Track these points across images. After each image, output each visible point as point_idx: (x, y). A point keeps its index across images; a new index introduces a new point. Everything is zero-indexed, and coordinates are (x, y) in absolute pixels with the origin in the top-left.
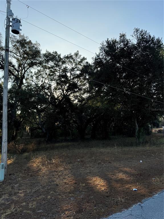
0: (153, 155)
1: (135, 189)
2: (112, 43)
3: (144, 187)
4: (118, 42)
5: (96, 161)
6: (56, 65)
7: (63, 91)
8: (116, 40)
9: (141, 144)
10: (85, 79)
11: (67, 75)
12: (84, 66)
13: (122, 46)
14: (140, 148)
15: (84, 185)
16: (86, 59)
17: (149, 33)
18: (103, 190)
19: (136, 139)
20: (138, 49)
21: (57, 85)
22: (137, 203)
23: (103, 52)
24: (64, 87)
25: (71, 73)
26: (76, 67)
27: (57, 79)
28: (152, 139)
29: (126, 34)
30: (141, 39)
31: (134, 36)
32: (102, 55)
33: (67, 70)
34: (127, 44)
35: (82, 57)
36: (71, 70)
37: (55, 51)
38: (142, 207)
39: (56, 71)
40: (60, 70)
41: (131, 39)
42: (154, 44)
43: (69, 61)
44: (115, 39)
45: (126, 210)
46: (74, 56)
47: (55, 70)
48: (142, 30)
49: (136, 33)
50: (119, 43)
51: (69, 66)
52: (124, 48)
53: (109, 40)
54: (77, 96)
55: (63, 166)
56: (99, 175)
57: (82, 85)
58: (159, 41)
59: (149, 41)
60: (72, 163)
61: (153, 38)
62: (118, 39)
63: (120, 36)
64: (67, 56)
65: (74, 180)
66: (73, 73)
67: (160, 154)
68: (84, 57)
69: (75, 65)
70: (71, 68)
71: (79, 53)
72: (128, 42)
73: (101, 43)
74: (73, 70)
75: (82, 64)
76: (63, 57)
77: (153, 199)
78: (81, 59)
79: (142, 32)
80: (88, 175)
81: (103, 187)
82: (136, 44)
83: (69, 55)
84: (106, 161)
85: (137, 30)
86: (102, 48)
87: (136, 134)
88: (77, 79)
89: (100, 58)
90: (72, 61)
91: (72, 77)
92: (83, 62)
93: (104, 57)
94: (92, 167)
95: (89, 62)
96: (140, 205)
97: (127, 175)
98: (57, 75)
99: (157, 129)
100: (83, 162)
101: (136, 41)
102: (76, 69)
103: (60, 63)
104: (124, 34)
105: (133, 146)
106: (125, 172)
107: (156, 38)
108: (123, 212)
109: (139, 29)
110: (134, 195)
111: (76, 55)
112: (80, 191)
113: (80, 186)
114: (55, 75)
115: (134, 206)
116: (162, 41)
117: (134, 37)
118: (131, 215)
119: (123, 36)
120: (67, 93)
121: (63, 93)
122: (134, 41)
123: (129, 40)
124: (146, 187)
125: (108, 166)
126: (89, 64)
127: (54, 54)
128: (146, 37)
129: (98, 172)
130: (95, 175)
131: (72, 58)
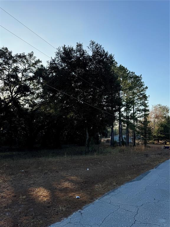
0: (99, 163)
1: (78, 197)
2: (68, 50)
3: (87, 194)
4: (74, 51)
5: (43, 171)
6: (5, 62)
7: (12, 93)
8: (72, 49)
9: (90, 153)
10: (39, 82)
11: (18, 75)
12: (39, 69)
13: (78, 55)
14: (89, 157)
15: (25, 197)
16: (41, 62)
17: (103, 48)
18: (45, 201)
19: (86, 148)
20: (93, 62)
21: (5, 86)
22: (77, 210)
23: (59, 57)
24: (13, 88)
25: (22, 74)
26: (30, 69)
27: (5, 78)
28: (100, 148)
29: (83, 45)
30: (96, 52)
31: (90, 47)
32: (58, 61)
33: (18, 70)
34: (83, 54)
35: (37, 59)
36: (24, 71)
37: (5, 47)
38: (82, 213)
39: (5, 70)
40: (9, 69)
41: (86, 51)
42: (107, 59)
43: (21, 60)
44: (72, 47)
45: (65, 219)
46: (28, 57)
47: (3, 68)
48: (97, 44)
49: (92, 46)
50: (76, 52)
51: (21, 67)
52: (80, 58)
53: (66, 47)
54: (28, 100)
55: (3, 178)
56: (44, 185)
57: (35, 89)
58: (111, 57)
59: (103, 55)
60: (14, 174)
61: (106, 53)
62: (75, 48)
63: (77, 45)
64: (19, 55)
65: (13, 192)
66: (25, 74)
67: (105, 162)
68: (39, 60)
69: (28, 66)
70: (23, 68)
71: (34, 54)
72: (84, 52)
73: (58, 48)
74: (26, 72)
75: (36, 67)
76: (15, 56)
77: (93, 205)
78: (36, 60)
79: (97, 45)
80: (31, 187)
81: (46, 197)
82: (91, 56)
83: (22, 54)
84: (53, 171)
85: (93, 43)
86: (58, 53)
87: (87, 143)
88: (29, 82)
89: (55, 64)
90: (25, 62)
91: (23, 79)
92: (38, 65)
93: (60, 63)
94: (37, 178)
95: (44, 65)
96: (80, 212)
97: (73, 184)
98: (6, 74)
99: (106, 139)
100: (28, 173)
101: (92, 53)
102: (29, 71)
103: (11, 62)
104: (81, 44)
105: (82, 155)
106: (71, 181)
107: (109, 54)
108: (62, 221)
109: (95, 42)
110: (75, 203)
111: (31, 55)
112: (18, 205)
113: (20, 199)
114: (3, 74)
115: (74, 213)
116: (114, 58)
117: (90, 49)
118: (70, 223)
119: (79, 46)
120: (16, 96)
121: (11, 96)
122: (90, 53)
123: (85, 51)
124: (88, 194)
125: (54, 175)
126: (44, 68)
127: (3, 50)
128: (100, 51)
129: (43, 183)
130: (39, 186)
131: (25, 58)
